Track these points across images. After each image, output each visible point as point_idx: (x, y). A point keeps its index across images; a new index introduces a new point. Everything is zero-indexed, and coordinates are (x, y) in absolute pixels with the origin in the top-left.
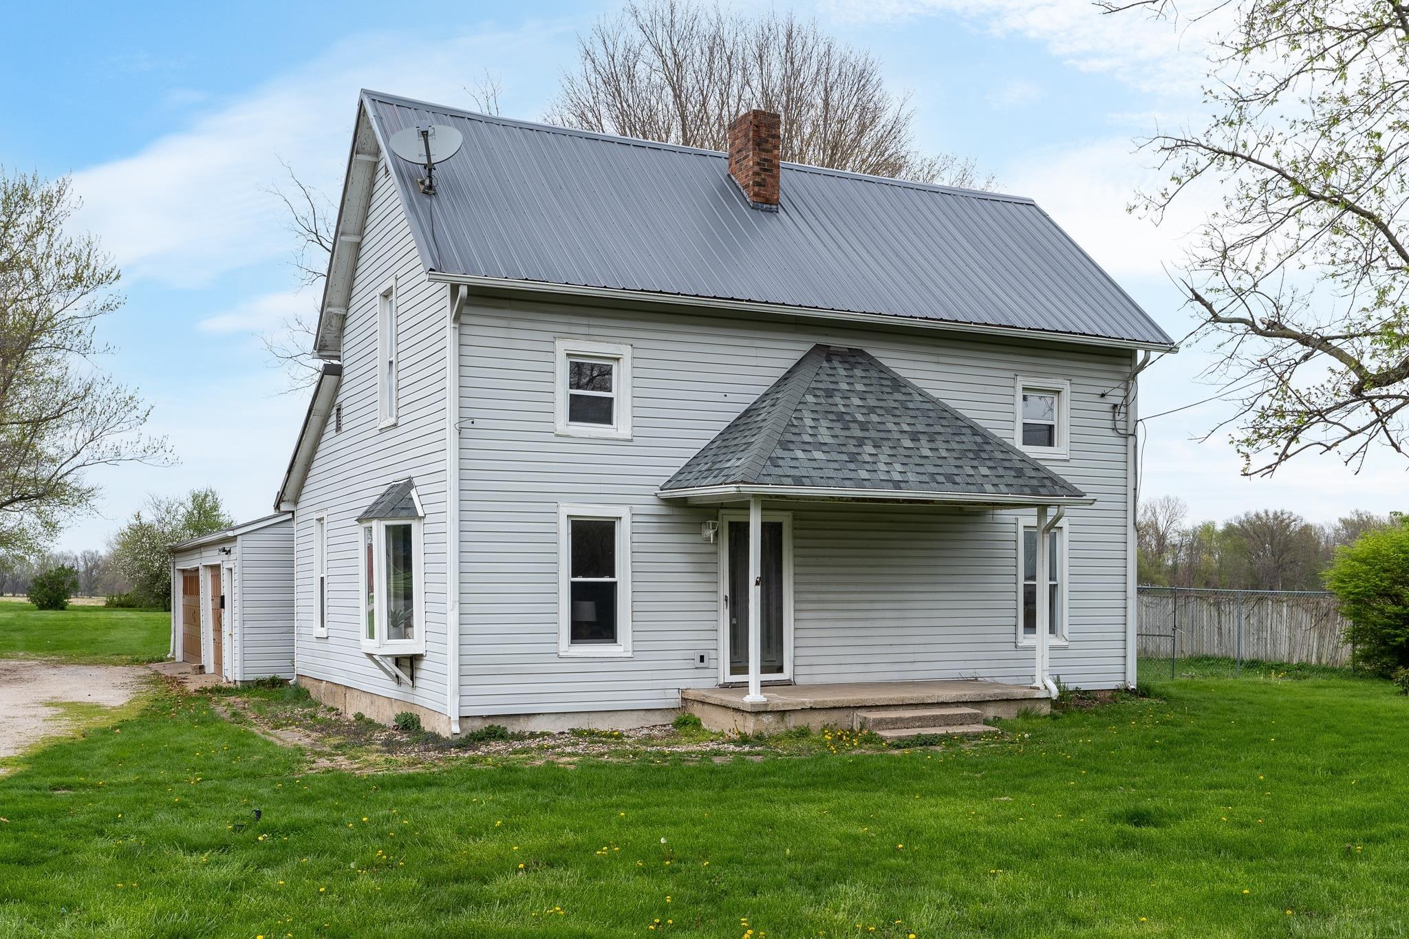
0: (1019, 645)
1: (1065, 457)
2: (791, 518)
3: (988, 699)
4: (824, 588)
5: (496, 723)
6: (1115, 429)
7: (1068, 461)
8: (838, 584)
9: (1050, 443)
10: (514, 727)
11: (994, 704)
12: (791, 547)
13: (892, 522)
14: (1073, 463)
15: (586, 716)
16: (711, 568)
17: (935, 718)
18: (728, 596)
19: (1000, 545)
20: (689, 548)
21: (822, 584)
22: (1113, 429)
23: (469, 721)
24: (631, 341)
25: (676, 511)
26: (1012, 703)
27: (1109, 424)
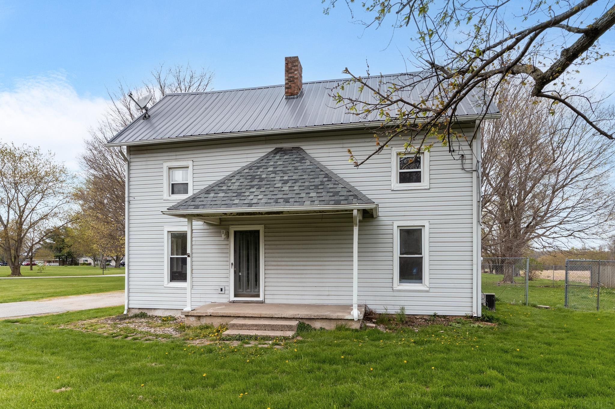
0: (394, 289)
1: (426, 188)
2: (264, 228)
3: (313, 317)
4: (279, 259)
5: (143, 311)
6: (463, 169)
7: (429, 189)
8: (287, 257)
9: (419, 181)
10: (150, 313)
11: (319, 321)
12: (264, 241)
13: (317, 227)
14: (431, 190)
15: (176, 311)
16: (225, 251)
17: (265, 326)
18: (233, 263)
19: (381, 236)
20: (217, 243)
21: (279, 257)
22: (462, 169)
23: (134, 309)
24: (192, 159)
25: (211, 227)
26: (332, 320)
27: (460, 166)
